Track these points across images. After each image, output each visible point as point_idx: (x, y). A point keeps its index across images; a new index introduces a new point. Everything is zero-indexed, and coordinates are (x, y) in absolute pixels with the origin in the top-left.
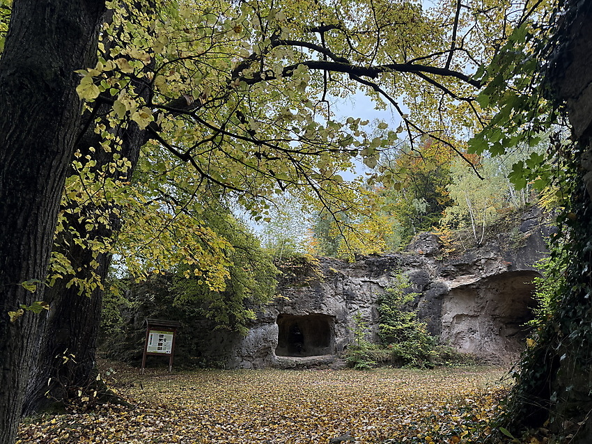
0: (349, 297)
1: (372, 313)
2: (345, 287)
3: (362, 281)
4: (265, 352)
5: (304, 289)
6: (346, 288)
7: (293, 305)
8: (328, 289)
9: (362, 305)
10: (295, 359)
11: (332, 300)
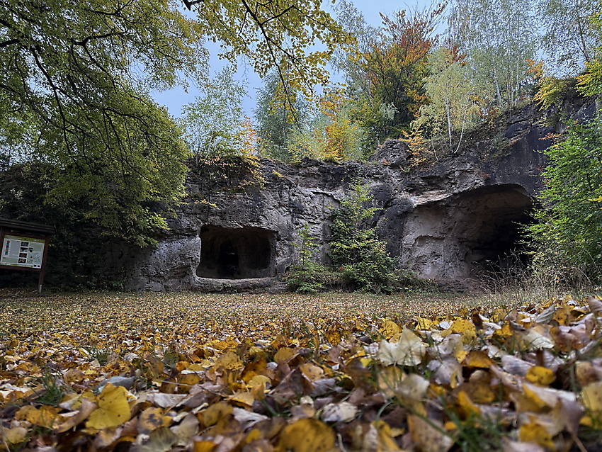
0: (297, 210)
1: (324, 231)
2: (292, 197)
3: (314, 193)
4: (183, 272)
5: (238, 195)
6: (294, 199)
7: (222, 215)
8: (270, 198)
9: (312, 221)
10: (222, 281)
11: (274, 212)
